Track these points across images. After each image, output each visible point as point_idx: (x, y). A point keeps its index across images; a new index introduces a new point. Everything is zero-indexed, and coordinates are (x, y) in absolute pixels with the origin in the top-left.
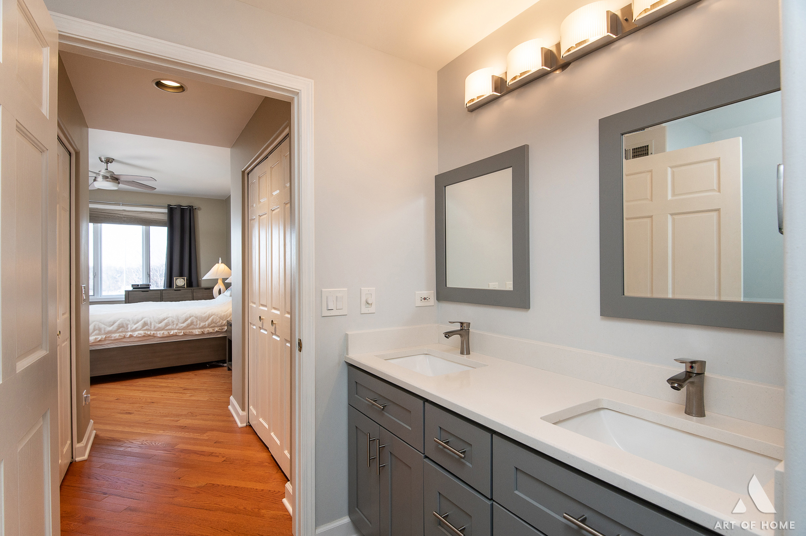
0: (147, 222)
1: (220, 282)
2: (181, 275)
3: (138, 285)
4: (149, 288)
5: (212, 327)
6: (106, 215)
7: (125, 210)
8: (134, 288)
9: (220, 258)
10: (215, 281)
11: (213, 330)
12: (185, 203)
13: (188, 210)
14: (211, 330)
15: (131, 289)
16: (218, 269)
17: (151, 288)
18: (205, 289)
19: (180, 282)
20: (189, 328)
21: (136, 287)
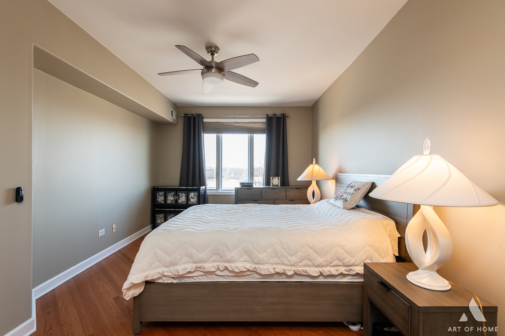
0: (251, 131)
1: (314, 183)
2: (277, 175)
3: (244, 183)
4: (252, 186)
5: (334, 266)
6: (224, 127)
7: (236, 122)
8: (241, 186)
9: (314, 159)
10: (309, 183)
11: (337, 270)
12: (279, 113)
13: (282, 118)
14: (334, 271)
15: (239, 186)
16: (313, 170)
17: (254, 186)
18: (296, 188)
19: (276, 181)
20: (301, 264)
21: (243, 184)
